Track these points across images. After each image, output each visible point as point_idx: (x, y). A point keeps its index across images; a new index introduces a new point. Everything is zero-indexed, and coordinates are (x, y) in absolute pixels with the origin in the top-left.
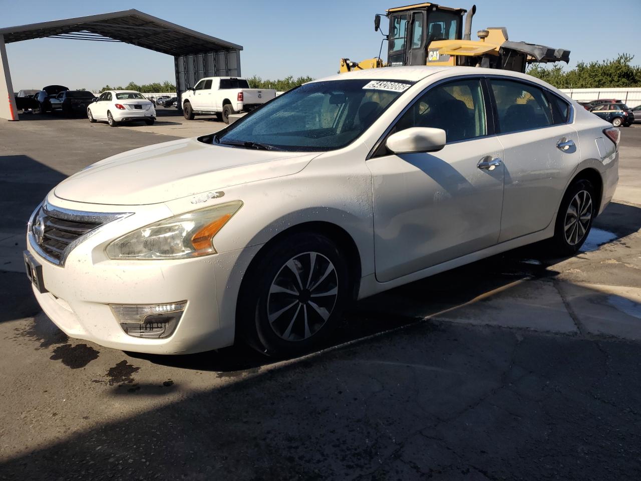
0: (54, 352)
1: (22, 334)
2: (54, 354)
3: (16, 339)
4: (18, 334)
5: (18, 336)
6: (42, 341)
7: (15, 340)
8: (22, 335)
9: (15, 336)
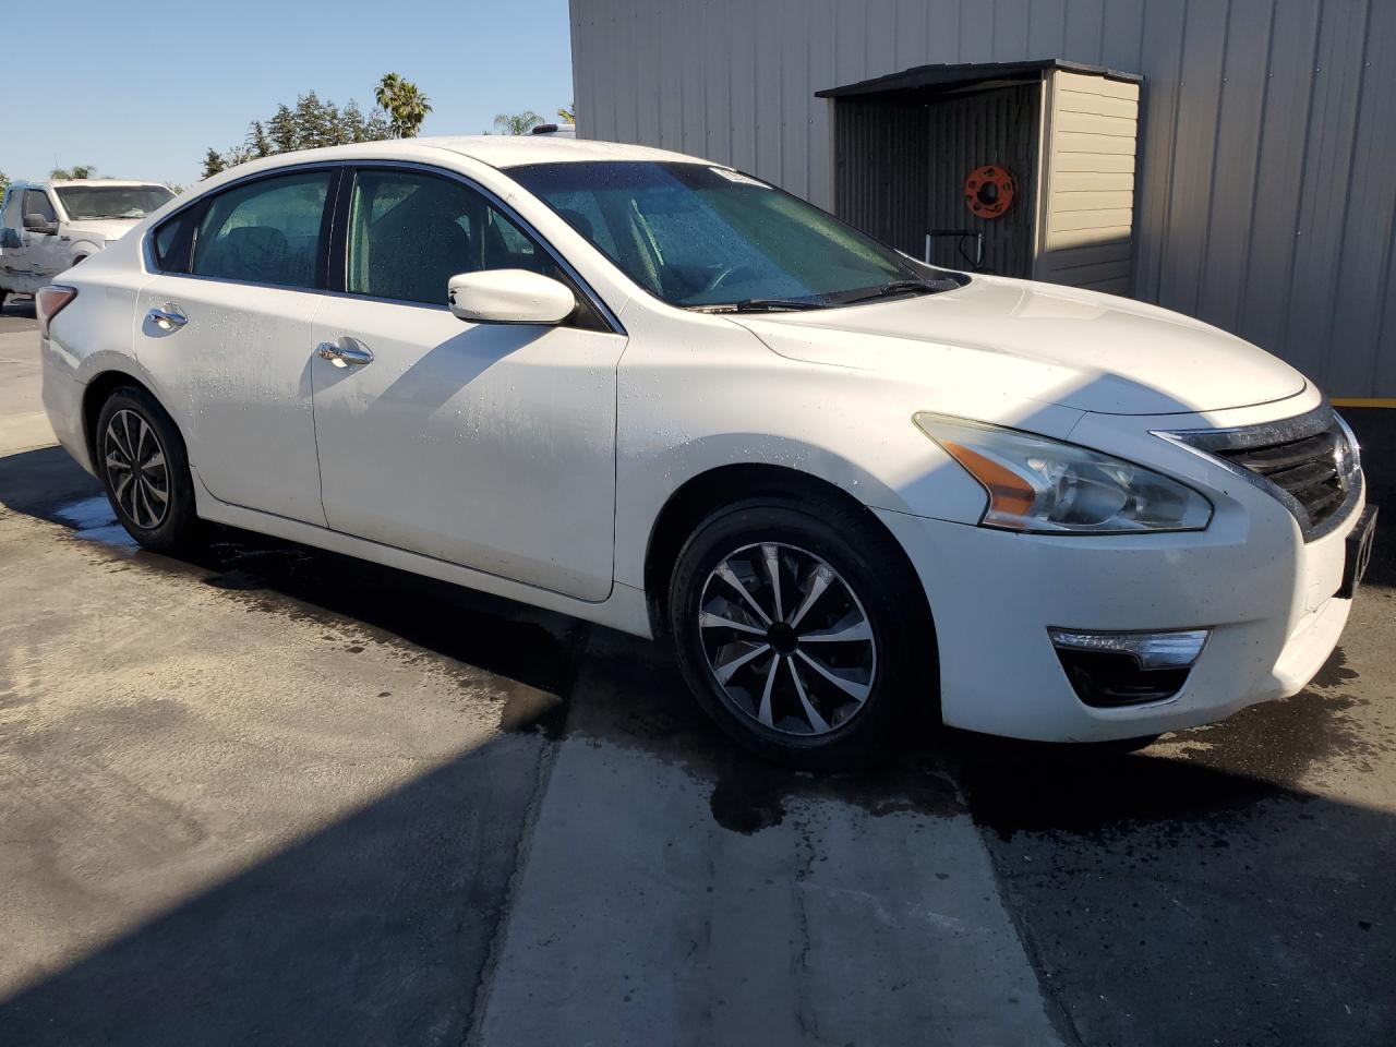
0: (1340, 683)
1: (1362, 751)
2: (1344, 680)
3: (1385, 744)
4: (1372, 753)
5: (1373, 750)
6: (1339, 714)
7: (1390, 741)
8: (1364, 748)
9: (1382, 754)
